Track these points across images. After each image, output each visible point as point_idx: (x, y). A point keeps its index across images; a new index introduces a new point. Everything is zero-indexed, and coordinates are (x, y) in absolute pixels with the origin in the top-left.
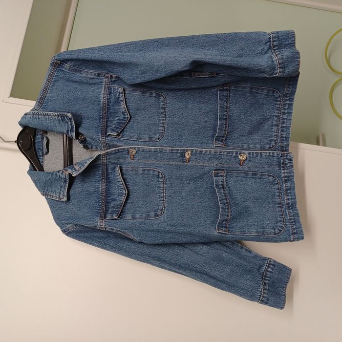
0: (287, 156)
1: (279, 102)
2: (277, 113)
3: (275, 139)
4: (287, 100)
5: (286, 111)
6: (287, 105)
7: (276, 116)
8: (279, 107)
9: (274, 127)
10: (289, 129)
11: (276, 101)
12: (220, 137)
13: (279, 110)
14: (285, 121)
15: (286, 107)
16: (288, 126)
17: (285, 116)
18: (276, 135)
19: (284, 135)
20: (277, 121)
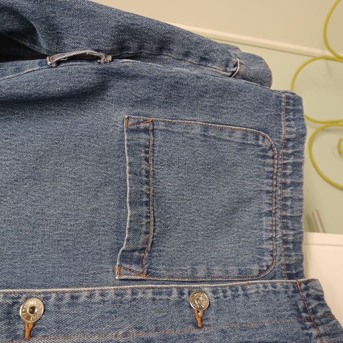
0: (307, 289)
1: (272, 161)
2: (267, 184)
3: (271, 247)
4: (289, 155)
5: (289, 181)
6: (289, 167)
7: (268, 192)
8: (272, 172)
9: (264, 219)
10: (299, 223)
11: (264, 157)
12: (134, 251)
13: (272, 178)
14: (289, 203)
15: (288, 172)
16: (295, 214)
17: (288, 192)
18: (271, 239)
19: (290, 238)
20: (271, 204)
